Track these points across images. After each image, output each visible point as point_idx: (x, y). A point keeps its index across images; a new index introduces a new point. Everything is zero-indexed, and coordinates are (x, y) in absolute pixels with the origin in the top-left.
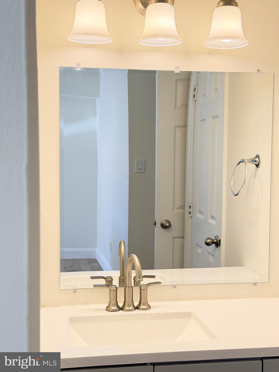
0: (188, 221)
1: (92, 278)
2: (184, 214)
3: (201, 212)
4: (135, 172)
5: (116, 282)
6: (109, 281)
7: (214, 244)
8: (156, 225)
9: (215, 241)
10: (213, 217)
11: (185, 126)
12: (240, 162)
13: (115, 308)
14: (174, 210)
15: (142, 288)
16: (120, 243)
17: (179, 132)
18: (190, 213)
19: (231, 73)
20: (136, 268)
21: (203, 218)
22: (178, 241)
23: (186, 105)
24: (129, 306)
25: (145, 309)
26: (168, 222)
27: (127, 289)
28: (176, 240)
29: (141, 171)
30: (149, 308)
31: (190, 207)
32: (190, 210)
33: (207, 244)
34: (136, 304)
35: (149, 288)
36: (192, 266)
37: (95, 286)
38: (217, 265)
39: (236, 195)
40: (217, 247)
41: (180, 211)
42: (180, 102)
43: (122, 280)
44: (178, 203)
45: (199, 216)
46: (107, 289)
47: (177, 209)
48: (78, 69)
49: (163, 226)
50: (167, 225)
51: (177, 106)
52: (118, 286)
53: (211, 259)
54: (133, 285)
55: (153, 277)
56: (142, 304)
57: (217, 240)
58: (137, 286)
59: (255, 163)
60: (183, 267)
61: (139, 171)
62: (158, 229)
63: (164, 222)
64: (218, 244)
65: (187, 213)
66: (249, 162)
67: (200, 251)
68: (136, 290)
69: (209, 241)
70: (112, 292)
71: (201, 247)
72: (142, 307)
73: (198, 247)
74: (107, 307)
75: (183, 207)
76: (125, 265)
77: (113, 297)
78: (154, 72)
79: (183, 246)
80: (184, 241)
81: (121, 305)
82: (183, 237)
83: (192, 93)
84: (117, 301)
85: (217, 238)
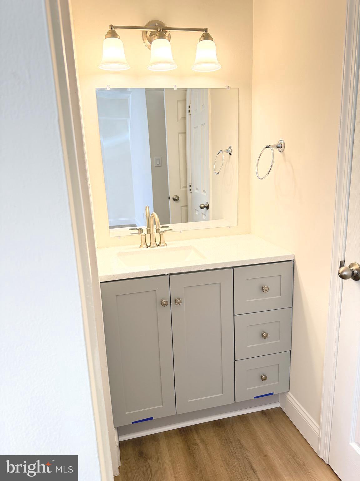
0: (189, 195)
1: (130, 229)
2: (187, 191)
3: (197, 189)
4: (155, 166)
5: (145, 231)
6: (141, 231)
7: (205, 208)
8: (169, 199)
9: (206, 205)
10: (204, 191)
11: (185, 133)
12: (219, 152)
13: (145, 246)
14: (180, 189)
15: (161, 234)
16: (146, 207)
17: (181, 137)
18: (190, 190)
19: (212, 89)
20: (157, 224)
21: (198, 192)
22: (184, 208)
23: (184, 118)
24: (154, 244)
25: (164, 246)
26: (177, 196)
27: (151, 234)
28: (182, 207)
29: (159, 165)
30: (165, 245)
31: (190, 186)
32: (191, 188)
33: (201, 208)
34: (158, 243)
35: (165, 233)
36: (192, 221)
37: (132, 234)
38: (208, 219)
39: (217, 174)
40: (207, 209)
41: (184, 189)
42: (180, 116)
43: (149, 230)
44: (183, 185)
45: (196, 191)
46: (139, 236)
47: (182, 188)
48: (109, 90)
49: (174, 200)
50: (177, 198)
51: (179, 119)
52: (146, 233)
53: (204, 217)
54: (155, 232)
55: (168, 227)
56: (161, 243)
57: (207, 205)
58: (158, 233)
59: (229, 152)
60: (187, 222)
61: (157, 165)
62: (171, 202)
63: (175, 197)
64: (207, 207)
65: (188, 190)
66: (225, 152)
67: (197, 213)
68: (157, 235)
69: (202, 206)
70: (142, 237)
71: (198, 211)
72: (161, 244)
73: (196, 211)
74: (140, 246)
75: (186, 187)
76: (150, 221)
77: (143, 240)
78: (163, 90)
79: (187, 211)
80: (187, 208)
81: (148, 244)
82: (187, 206)
83: (187, 109)
84: (146, 242)
85: (207, 204)
